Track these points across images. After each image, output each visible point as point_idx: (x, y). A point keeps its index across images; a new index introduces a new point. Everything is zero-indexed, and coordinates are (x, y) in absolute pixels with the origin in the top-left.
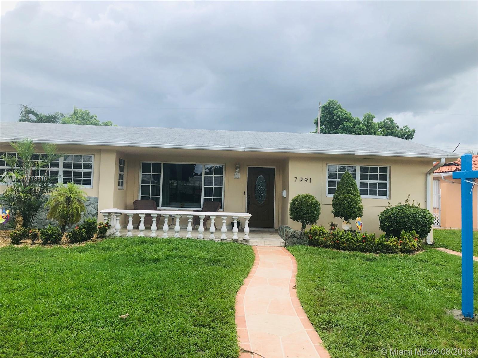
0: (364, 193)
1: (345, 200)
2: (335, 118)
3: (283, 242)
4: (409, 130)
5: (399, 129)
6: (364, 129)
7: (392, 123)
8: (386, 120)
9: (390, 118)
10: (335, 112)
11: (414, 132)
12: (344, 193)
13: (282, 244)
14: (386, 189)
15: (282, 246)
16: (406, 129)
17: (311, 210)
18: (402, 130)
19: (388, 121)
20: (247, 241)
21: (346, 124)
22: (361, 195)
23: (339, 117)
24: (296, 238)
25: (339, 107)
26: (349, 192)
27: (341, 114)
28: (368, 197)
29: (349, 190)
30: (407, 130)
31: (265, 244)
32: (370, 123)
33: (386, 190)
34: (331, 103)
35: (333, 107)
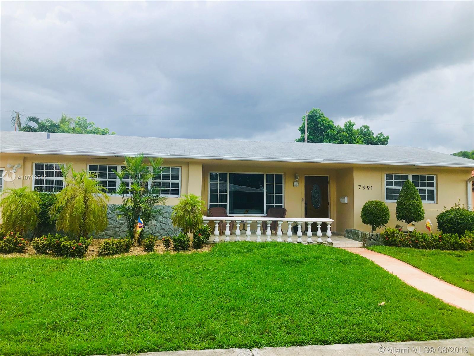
0: (424, 198)
1: (412, 205)
2: (319, 125)
3: (362, 244)
4: (384, 137)
5: (375, 136)
6: (346, 136)
7: (368, 130)
8: (363, 128)
9: (367, 126)
10: (319, 120)
11: (388, 138)
12: (409, 199)
13: (361, 245)
14: (434, 194)
15: (361, 247)
16: (380, 136)
17: (385, 215)
18: (377, 137)
19: (364, 128)
20: (331, 244)
21: (330, 132)
22: (422, 201)
23: (323, 124)
24: (373, 239)
25: (322, 116)
26: (414, 198)
27: (324, 122)
28: (427, 201)
29: (413, 196)
30: (382, 137)
31: (346, 246)
32: (351, 130)
33: (434, 196)
34: (315, 111)
35: (317, 116)
